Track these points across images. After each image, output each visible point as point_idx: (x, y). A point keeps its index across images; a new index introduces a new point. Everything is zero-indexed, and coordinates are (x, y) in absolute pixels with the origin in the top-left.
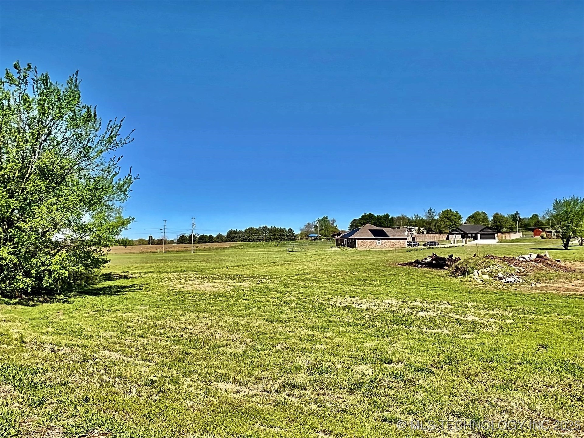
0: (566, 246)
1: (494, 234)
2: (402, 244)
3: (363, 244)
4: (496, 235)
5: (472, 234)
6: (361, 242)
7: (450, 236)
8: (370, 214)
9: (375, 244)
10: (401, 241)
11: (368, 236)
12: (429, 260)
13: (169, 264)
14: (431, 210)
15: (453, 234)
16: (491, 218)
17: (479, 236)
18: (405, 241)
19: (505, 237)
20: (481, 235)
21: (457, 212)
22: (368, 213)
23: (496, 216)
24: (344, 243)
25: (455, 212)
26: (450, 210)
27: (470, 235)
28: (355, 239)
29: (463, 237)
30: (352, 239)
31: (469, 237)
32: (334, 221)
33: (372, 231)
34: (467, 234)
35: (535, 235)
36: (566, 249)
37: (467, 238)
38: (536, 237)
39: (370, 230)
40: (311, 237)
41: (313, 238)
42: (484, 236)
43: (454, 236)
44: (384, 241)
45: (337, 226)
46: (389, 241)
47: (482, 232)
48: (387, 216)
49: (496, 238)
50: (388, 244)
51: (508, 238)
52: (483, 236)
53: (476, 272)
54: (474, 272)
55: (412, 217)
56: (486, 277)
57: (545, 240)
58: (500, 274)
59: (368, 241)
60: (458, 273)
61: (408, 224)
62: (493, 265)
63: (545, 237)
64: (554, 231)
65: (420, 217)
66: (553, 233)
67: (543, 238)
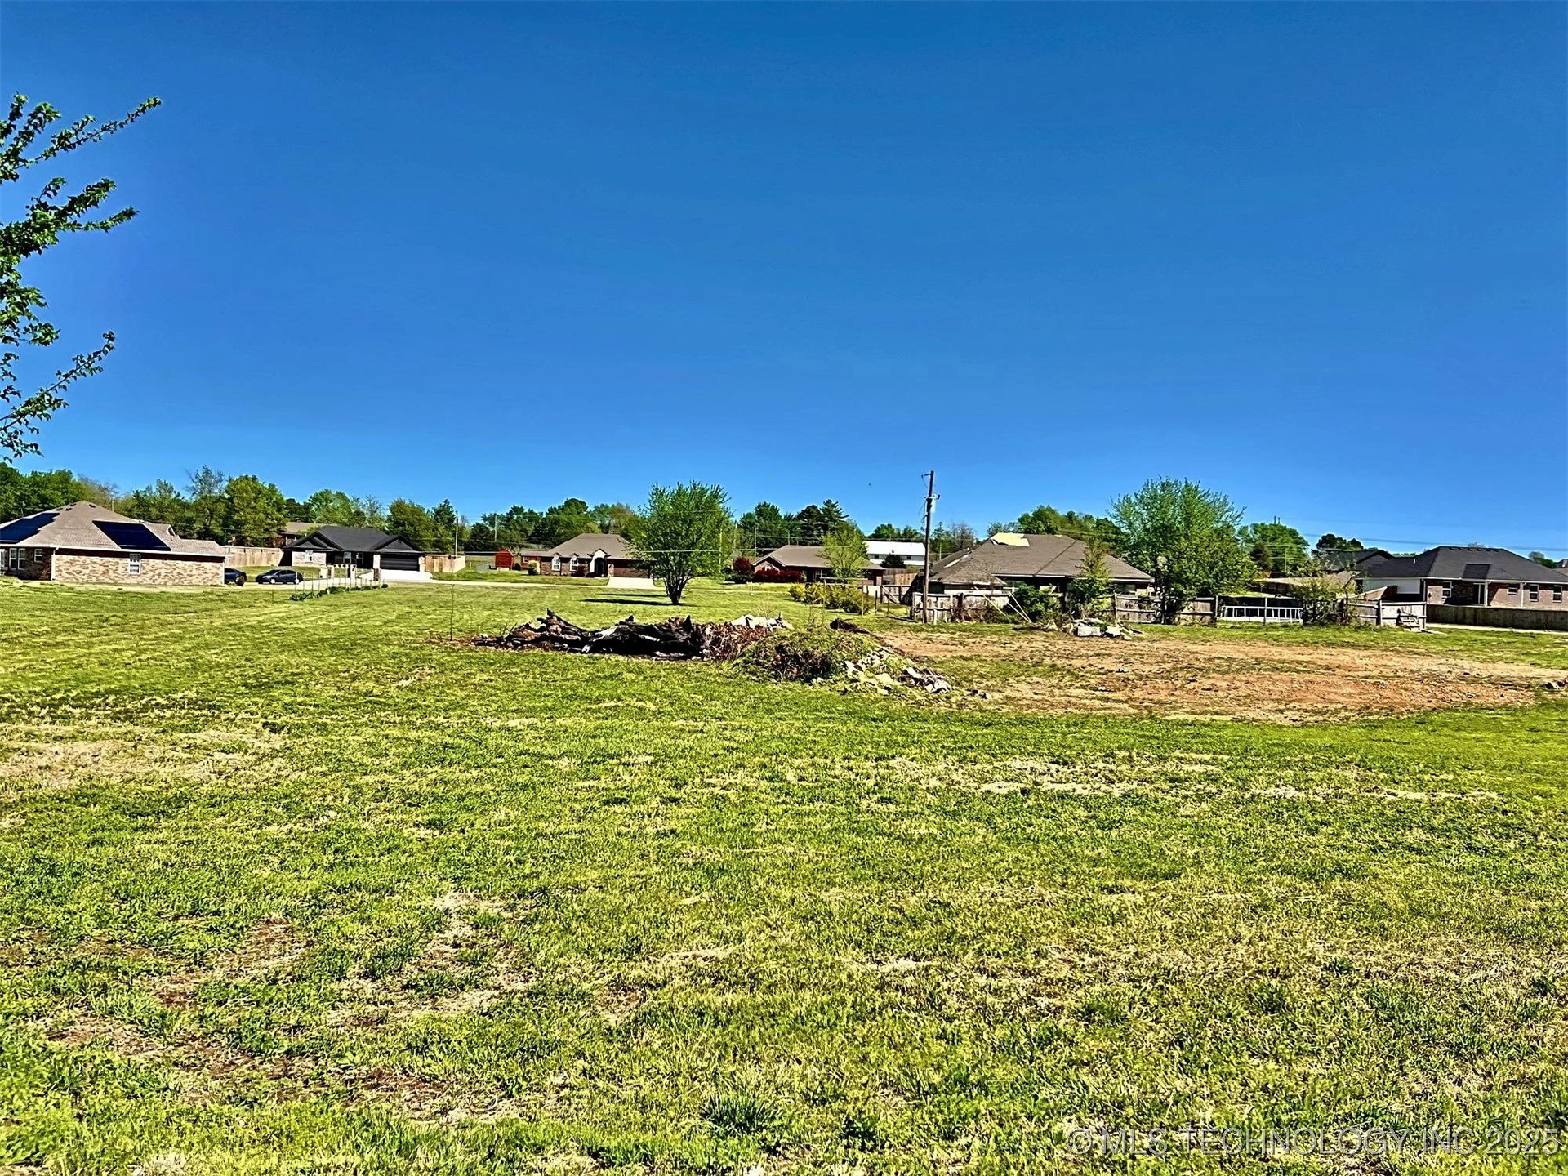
0: (675, 595)
1: (415, 557)
2: (209, 575)
3: (77, 568)
4: (421, 560)
5: (354, 554)
6: (71, 562)
7: (295, 554)
9: (121, 570)
10: (207, 566)
11: (98, 543)
12: (607, 633)
14: (208, 472)
15: (303, 550)
16: (385, 513)
17: (377, 559)
18: (218, 565)
19: (441, 565)
20: (383, 556)
21: (271, 485)
23: (398, 508)
25: (267, 486)
26: (254, 479)
27: (349, 556)
28: (48, 552)
29: (330, 560)
30: (30, 550)
31: (347, 561)
33: (107, 528)
34: (341, 553)
35: (499, 564)
36: (675, 603)
37: (340, 562)
38: (501, 570)
39: (96, 523)
42: (390, 561)
43: (307, 555)
44: (152, 561)
46: (172, 562)
47: (382, 550)
49: (422, 567)
50: (163, 572)
51: (446, 570)
52: (388, 561)
53: (850, 665)
54: (845, 665)
55: (149, 489)
56: (885, 679)
57: (539, 578)
58: (911, 671)
59: (94, 559)
60: (795, 670)
61: (136, 511)
62: (873, 648)
63: (538, 570)
64: (556, 558)
65: (170, 491)
66: (554, 563)
67: (532, 572)
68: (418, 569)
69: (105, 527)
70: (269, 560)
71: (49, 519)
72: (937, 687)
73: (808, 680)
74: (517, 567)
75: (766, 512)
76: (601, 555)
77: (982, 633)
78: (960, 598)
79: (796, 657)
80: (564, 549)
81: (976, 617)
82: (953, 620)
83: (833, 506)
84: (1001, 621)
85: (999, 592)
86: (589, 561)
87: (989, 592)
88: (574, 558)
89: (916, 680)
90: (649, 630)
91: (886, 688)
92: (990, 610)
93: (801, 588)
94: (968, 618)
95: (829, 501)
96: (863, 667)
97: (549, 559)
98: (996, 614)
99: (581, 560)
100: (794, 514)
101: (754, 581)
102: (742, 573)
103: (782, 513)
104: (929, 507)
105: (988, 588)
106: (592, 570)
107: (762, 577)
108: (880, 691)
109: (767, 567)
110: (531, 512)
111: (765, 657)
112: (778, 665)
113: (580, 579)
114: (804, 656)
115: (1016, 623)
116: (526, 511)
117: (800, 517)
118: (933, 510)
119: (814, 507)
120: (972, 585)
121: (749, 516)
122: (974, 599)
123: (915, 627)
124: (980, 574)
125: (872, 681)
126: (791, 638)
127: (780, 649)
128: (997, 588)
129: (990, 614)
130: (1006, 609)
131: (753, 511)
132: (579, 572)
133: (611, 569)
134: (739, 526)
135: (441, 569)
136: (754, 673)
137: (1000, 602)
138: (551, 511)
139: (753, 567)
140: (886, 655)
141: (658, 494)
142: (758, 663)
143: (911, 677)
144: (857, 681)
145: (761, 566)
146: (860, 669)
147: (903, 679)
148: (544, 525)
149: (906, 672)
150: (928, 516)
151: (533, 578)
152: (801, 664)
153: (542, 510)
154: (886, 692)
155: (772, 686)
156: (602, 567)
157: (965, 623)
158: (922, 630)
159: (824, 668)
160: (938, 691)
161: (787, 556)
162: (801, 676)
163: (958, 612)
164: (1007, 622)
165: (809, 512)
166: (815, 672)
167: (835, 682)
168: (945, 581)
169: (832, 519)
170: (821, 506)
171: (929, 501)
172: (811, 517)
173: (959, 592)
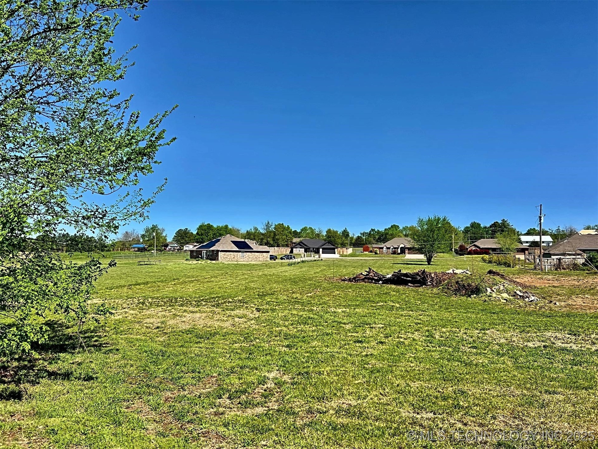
0: (429, 261)
1: (334, 249)
2: (265, 257)
3: (226, 256)
4: (336, 250)
5: (313, 248)
6: (224, 254)
7: (294, 249)
8: (209, 224)
9: (239, 256)
10: (264, 254)
11: (232, 248)
14: (268, 223)
15: (297, 248)
16: (325, 233)
17: (321, 250)
18: (268, 254)
19: (343, 251)
20: (323, 249)
21: (288, 226)
22: (206, 224)
23: (329, 231)
24: (201, 255)
25: (286, 226)
26: (282, 224)
27: (311, 249)
28: (218, 251)
29: (306, 251)
30: (213, 251)
31: (311, 251)
33: (235, 243)
34: (309, 248)
35: (364, 250)
36: (429, 264)
37: (309, 252)
38: (365, 253)
39: (231, 241)
40: (134, 248)
41: (136, 249)
42: (326, 251)
43: (298, 249)
44: (248, 253)
45: (166, 236)
46: (253, 253)
47: (323, 247)
48: (226, 226)
49: (336, 253)
50: (251, 257)
51: (345, 253)
52: (324, 251)
53: (489, 290)
54: (486, 290)
55: (251, 229)
56: (505, 295)
57: (378, 255)
58: (518, 292)
59: (231, 253)
60: (464, 291)
62: (500, 282)
63: (378, 252)
64: (385, 247)
65: (257, 230)
66: (384, 249)
67: (376, 253)
68: (335, 253)
69: (234, 242)
70: (286, 251)
71: (219, 240)
72: (531, 299)
73: (470, 296)
74: (371, 252)
75: (475, 226)
76: (402, 246)
77: (570, 275)
78: (560, 259)
79: (464, 286)
80: (388, 244)
81: (568, 268)
82: (556, 269)
83: (506, 221)
84: (581, 270)
85: (579, 256)
86: (398, 248)
87: (574, 257)
88: (392, 247)
89: (520, 296)
90: (406, 275)
91: (505, 299)
92: (575, 265)
93: (487, 257)
94: (564, 269)
95: (504, 220)
96: (495, 290)
97: (382, 248)
98: (579, 266)
99: (395, 248)
100: (488, 226)
101: (468, 254)
102: (462, 251)
103: (482, 226)
104: (540, 220)
105: (574, 255)
106: (399, 252)
107: (470, 253)
108: (502, 301)
109: (474, 248)
110: (378, 231)
111: (451, 286)
112: (456, 289)
113: (394, 255)
114: (468, 286)
115: (589, 270)
116: (376, 230)
117: (491, 227)
118: (542, 221)
119: (497, 222)
120: (566, 254)
121: (467, 227)
122: (567, 260)
123: (536, 273)
124: (569, 249)
125: (499, 296)
126: (462, 278)
127: (457, 282)
128: (578, 255)
131: (469, 225)
132: (394, 253)
133: (407, 251)
134: (463, 232)
135: (343, 253)
136: (446, 293)
137: (580, 261)
138: (386, 229)
139: (467, 249)
140: (506, 285)
141: (421, 221)
142: (448, 289)
143: (518, 295)
144: (491, 296)
145: (471, 248)
146: (493, 291)
147: (514, 296)
148: (382, 235)
149: (516, 293)
150: (540, 224)
151: (376, 255)
152: (467, 289)
153: (382, 229)
154: (505, 301)
155: (453, 298)
156: (403, 251)
157: (563, 271)
158: (540, 274)
159: (477, 291)
160: (531, 301)
161: (483, 243)
162: (467, 294)
163: (559, 266)
164: (584, 270)
165: (495, 225)
166: (473, 292)
167: (482, 297)
168: (551, 252)
169: (505, 227)
170: (500, 222)
171: (540, 217)
172: (496, 226)
173: (559, 257)
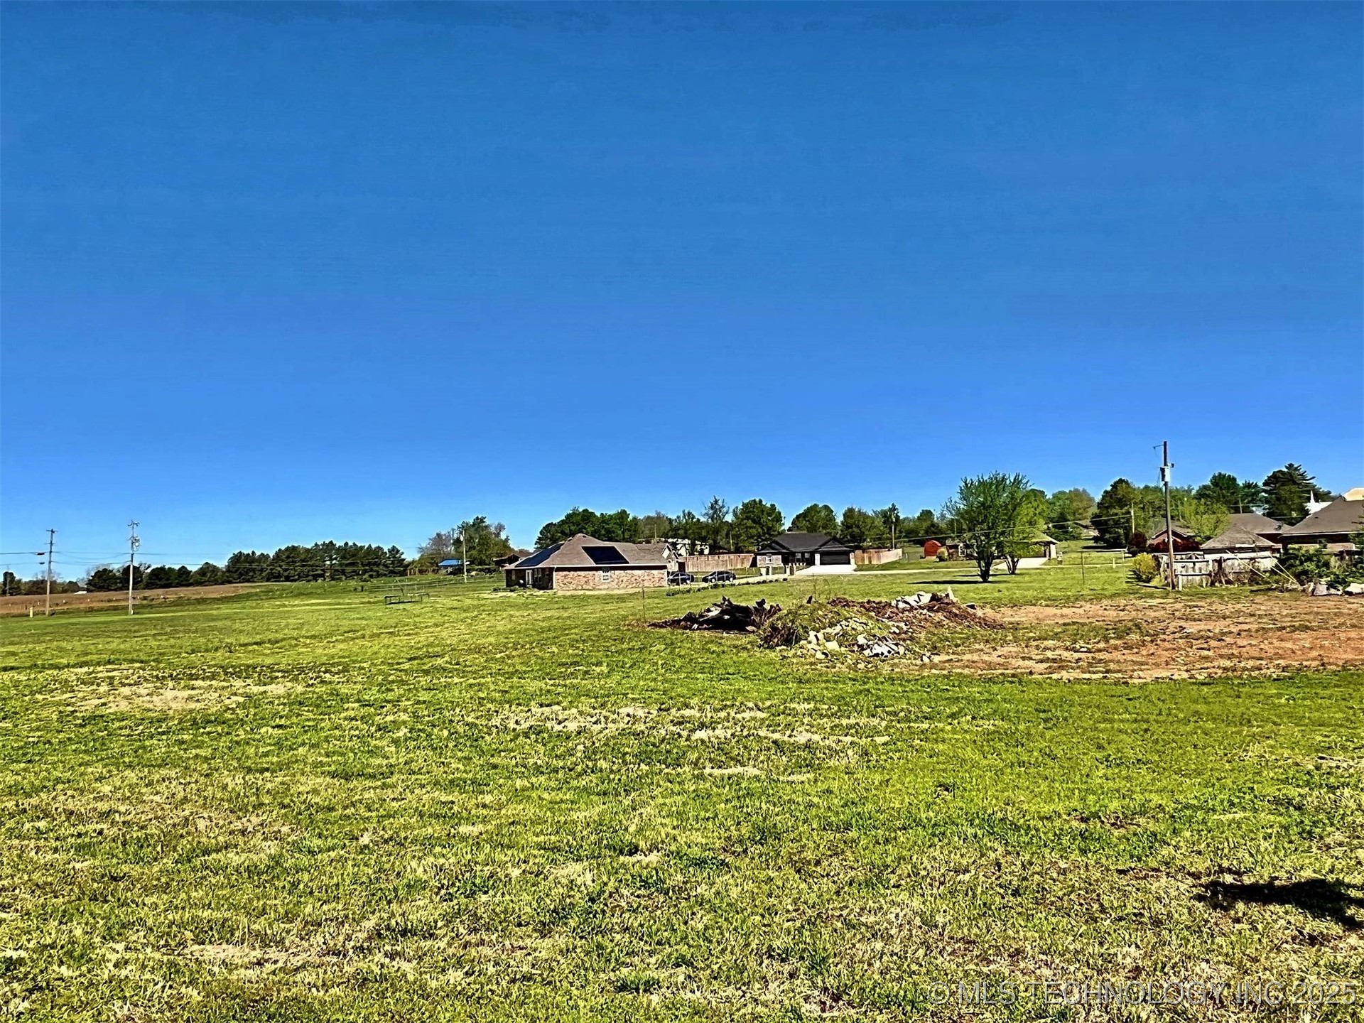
0: (985, 575)
1: (847, 554)
2: (657, 579)
3: (569, 580)
4: (852, 555)
5: (803, 554)
6: (566, 576)
7: (758, 557)
8: (586, 511)
9: (597, 579)
10: (655, 572)
11: (582, 561)
12: (715, 612)
13: (64, 644)
14: (716, 502)
15: (766, 554)
16: (839, 519)
17: (817, 557)
18: (662, 571)
19: (870, 559)
20: (822, 554)
21: (773, 506)
22: (579, 510)
23: (849, 514)
24: (524, 580)
25: (768, 505)
26: (761, 501)
27: (799, 556)
28: (551, 570)
29: (785, 561)
30: (543, 569)
31: (798, 560)
32: (500, 528)
33: (591, 552)
34: (793, 554)
35: (928, 553)
36: (985, 581)
37: (793, 561)
38: (928, 558)
39: (584, 548)
40: (446, 567)
41: (450, 570)
42: (828, 558)
43: (767, 557)
44: (617, 572)
45: (507, 540)
46: (629, 572)
47: (823, 549)
48: (623, 514)
49: (852, 561)
50: (625, 579)
51: (874, 562)
52: (826, 558)
53: (812, 634)
55: (678, 517)
56: (833, 645)
57: (947, 564)
58: (861, 638)
59: (579, 573)
61: (670, 533)
62: (846, 619)
63: (948, 557)
64: (962, 545)
65: (694, 517)
66: (961, 550)
67: (941, 559)
68: (849, 563)
70: (743, 563)
71: (558, 547)
75: (1223, 483)
78: (1219, 562)
81: (1239, 581)
82: (1212, 584)
83: (1296, 469)
85: (1266, 553)
87: (1252, 555)
89: (857, 647)
91: (826, 654)
92: (1254, 572)
94: (1228, 582)
95: (1291, 465)
96: (822, 636)
97: (958, 547)
98: (1262, 576)
100: (1258, 481)
102: (1137, 546)
103: (1240, 482)
104: (1163, 476)
105: (1253, 550)
108: (819, 656)
115: (1279, 584)
117: (1265, 483)
119: (1278, 472)
120: (1235, 548)
121: (1204, 488)
122: (1236, 563)
124: (1243, 536)
125: (819, 647)
128: (1264, 549)
129: (1254, 576)
130: (1273, 572)
131: (1208, 483)
135: (870, 562)
137: (1267, 564)
139: (1146, 541)
140: (853, 625)
143: (856, 644)
146: (818, 638)
147: (849, 646)
149: (857, 639)
151: (942, 564)
154: (823, 657)
157: (1226, 587)
160: (876, 655)
163: (1218, 576)
165: (1275, 478)
170: (1284, 470)
171: (1163, 470)
172: (1278, 482)
173: (1217, 556)
